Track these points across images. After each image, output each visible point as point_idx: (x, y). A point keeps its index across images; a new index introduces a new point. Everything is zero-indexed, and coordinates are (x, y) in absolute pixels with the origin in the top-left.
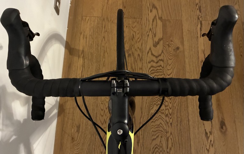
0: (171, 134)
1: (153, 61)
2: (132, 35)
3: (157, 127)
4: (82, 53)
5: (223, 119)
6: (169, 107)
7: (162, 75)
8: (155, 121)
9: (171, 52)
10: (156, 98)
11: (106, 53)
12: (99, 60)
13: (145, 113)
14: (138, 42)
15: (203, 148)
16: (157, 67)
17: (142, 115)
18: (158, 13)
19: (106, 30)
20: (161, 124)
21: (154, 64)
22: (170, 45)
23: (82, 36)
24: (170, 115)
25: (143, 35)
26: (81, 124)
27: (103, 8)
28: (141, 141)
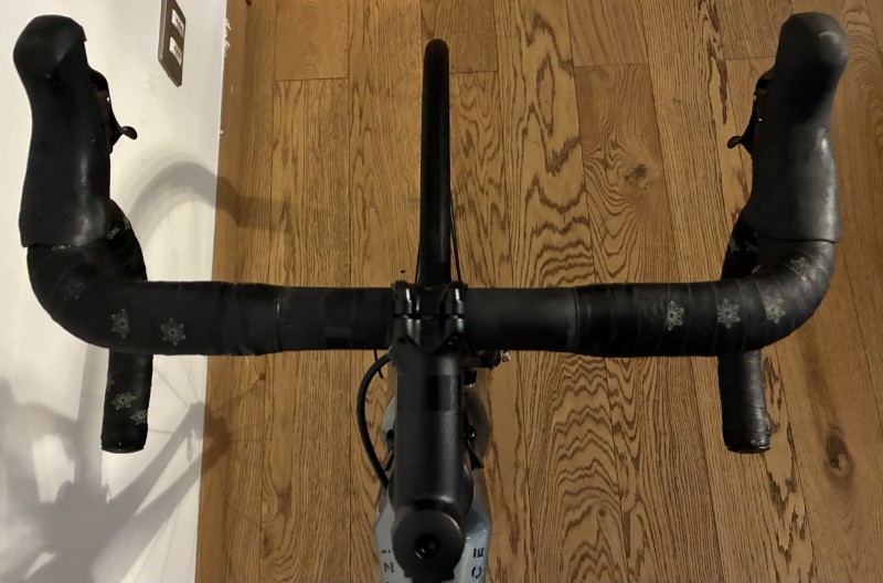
0: (638, 498)
1: (548, 226)
2: (463, 134)
3: (580, 477)
4: (282, 217)
5: (835, 428)
6: (625, 397)
7: (590, 278)
8: (573, 455)
9: (616, 188)
10: (573, 364)
11: (372, 210)
12: (347, 240)
13: (532, 427)
14: (490, 159)
15: (764, 543)
16: (566, 247)
17: (523, 435)
18: (556, 47)
19: (368, 124)
20: (595, 463)
21: (556, 239)
22: (609, 161)
23: (278, 154)
24: (630, 425)
25: (505, 133)
26: (294, 487)
27: (350, 46)
28: (525, 534)
